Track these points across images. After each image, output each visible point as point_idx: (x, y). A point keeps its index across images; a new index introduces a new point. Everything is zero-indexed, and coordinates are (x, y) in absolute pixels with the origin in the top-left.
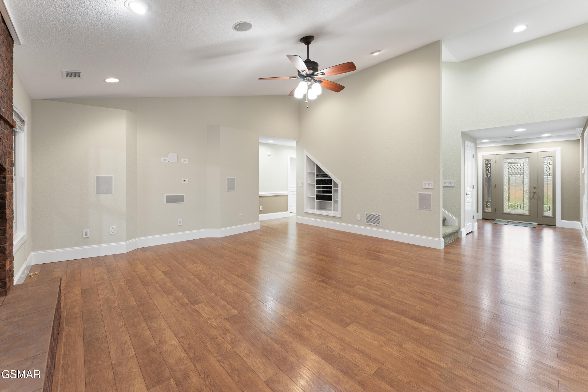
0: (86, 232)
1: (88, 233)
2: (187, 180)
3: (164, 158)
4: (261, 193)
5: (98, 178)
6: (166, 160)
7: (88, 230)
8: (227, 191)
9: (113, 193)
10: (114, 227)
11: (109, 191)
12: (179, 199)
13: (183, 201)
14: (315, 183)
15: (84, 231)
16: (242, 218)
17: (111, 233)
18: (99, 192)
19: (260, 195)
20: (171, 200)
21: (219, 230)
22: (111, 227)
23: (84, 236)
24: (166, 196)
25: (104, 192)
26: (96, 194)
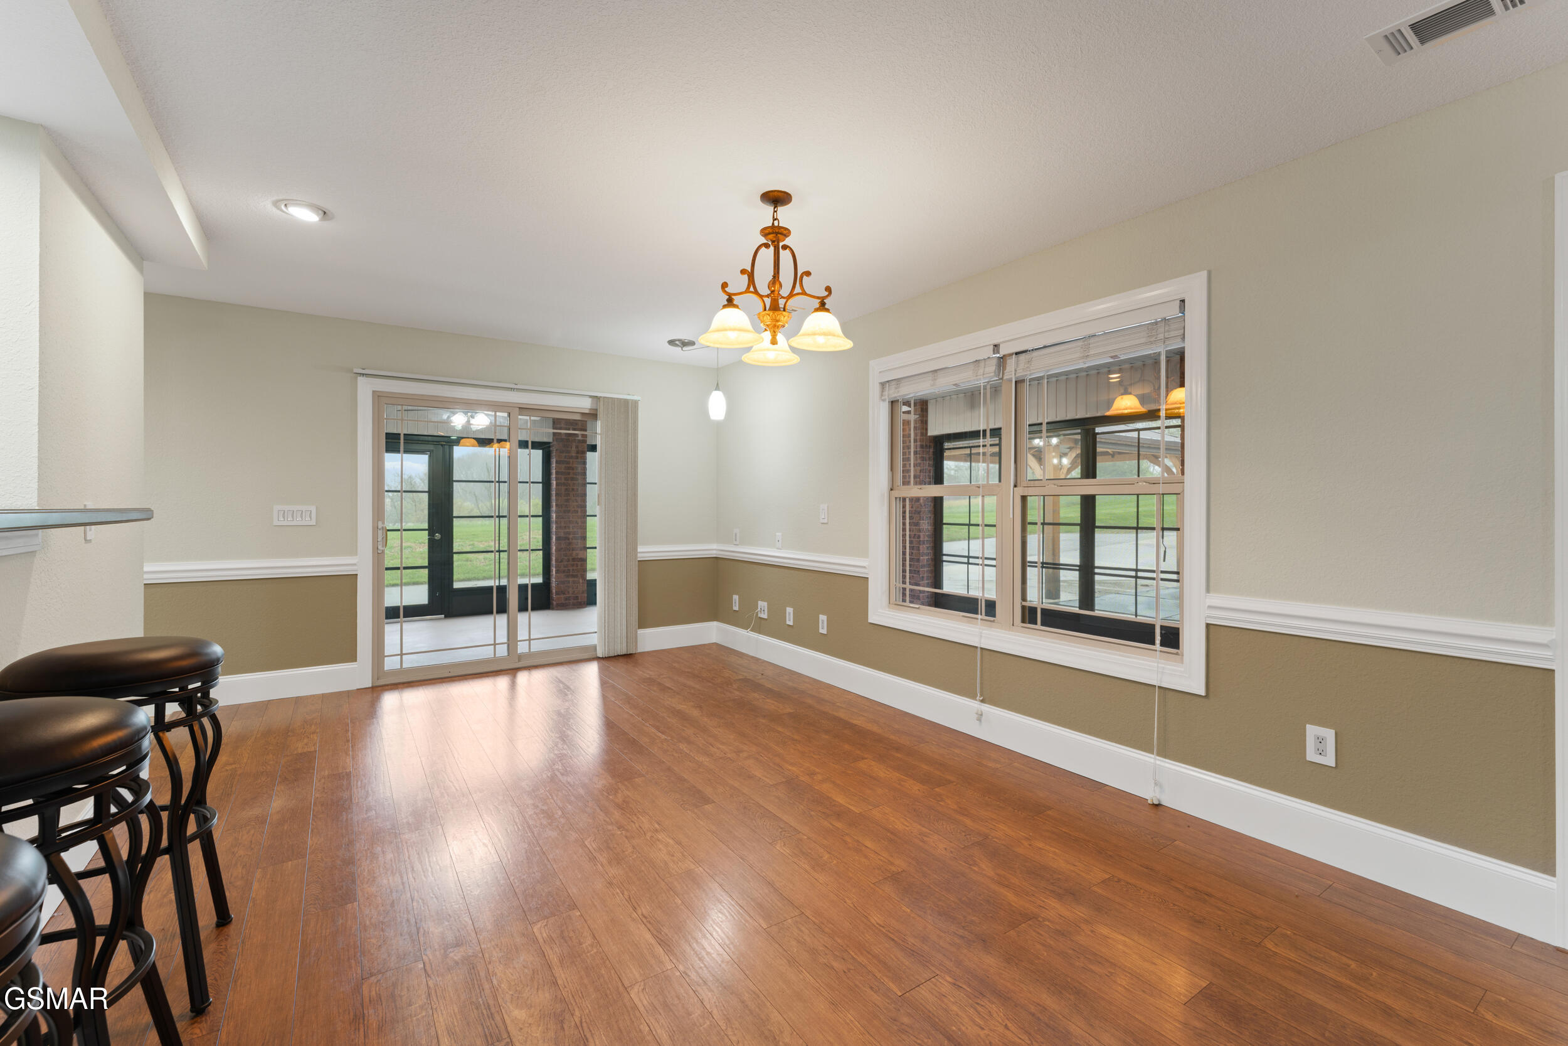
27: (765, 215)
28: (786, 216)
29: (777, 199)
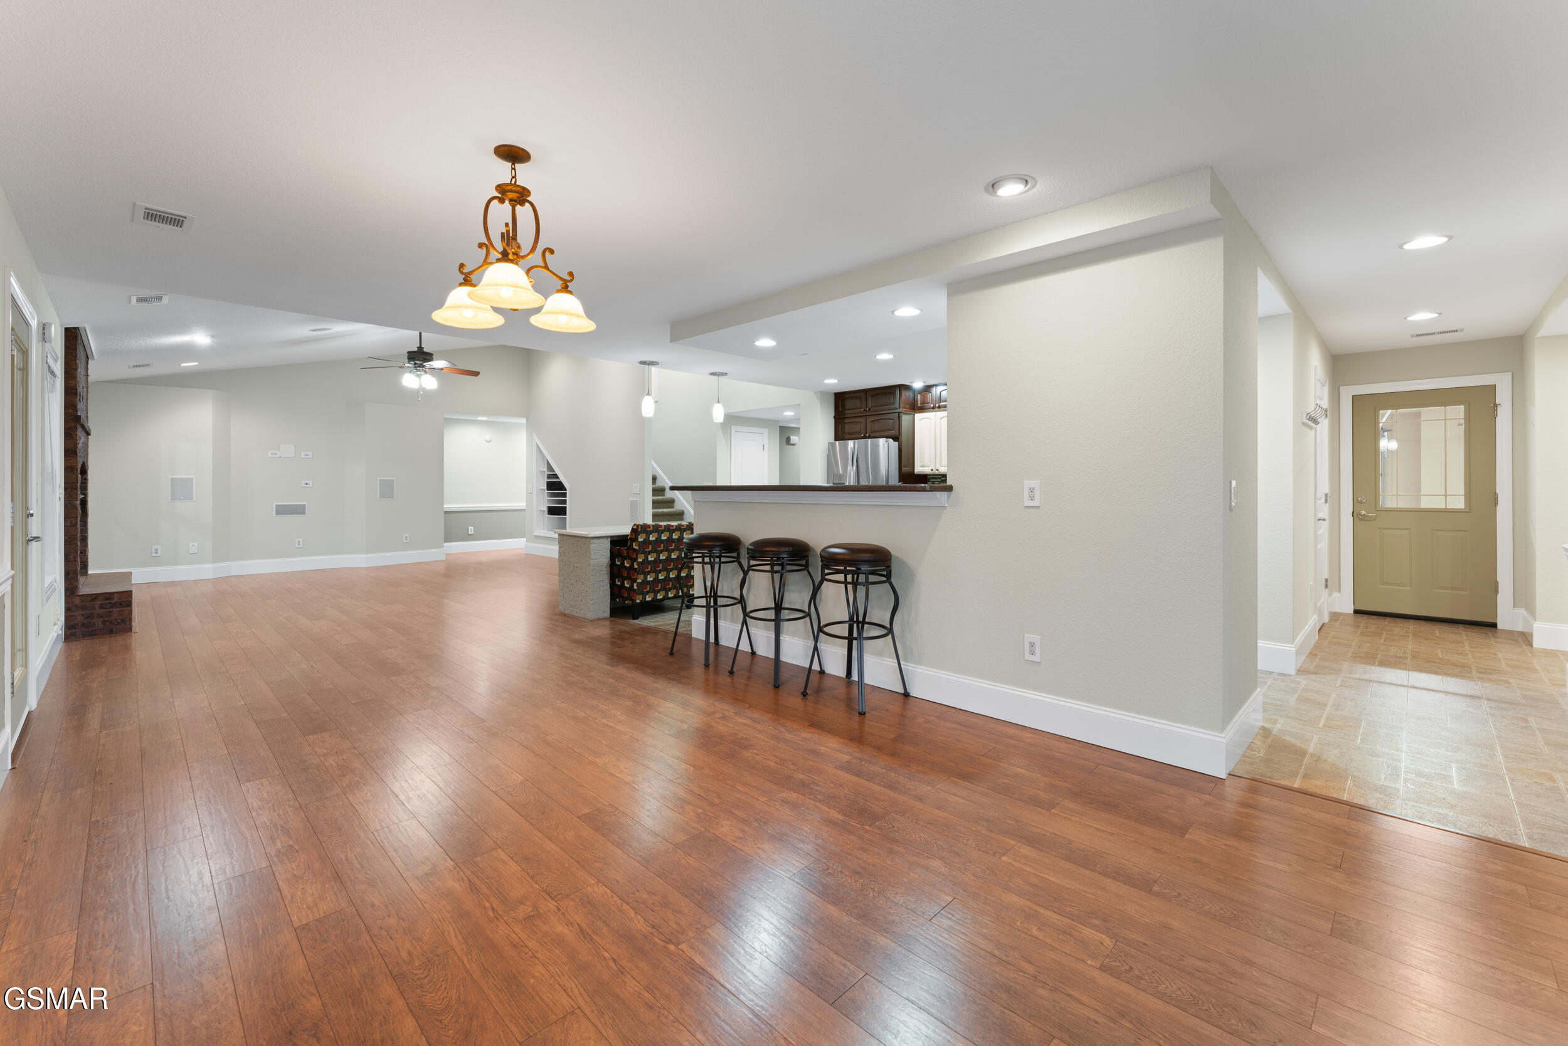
0: (156, 550)
1: (159, 551)
2: (310, 482)
3: (272, 452)
4: (448, 506)
5: (172, 479)
6: (276, 454)
7: (159, 547)
8: (378, 498)
9: (194, 500)
10: (196, 544)
11: (188, 497)
12: (300, 510)
13: (304, 513)
14: (546, 488)
15: (154, 547)
16: (408, 541)
17: (191, 552)
18: (174, 497)
19: (445, 510)
20: (282, 510)
21: (364, 556)
22: (191, 544)
23: (154, 555)
24: (277, 506)
25: (182, 498)
26: (170, 500)
27: (502, 171)
28: (525, 175)
29: (513, 155)
